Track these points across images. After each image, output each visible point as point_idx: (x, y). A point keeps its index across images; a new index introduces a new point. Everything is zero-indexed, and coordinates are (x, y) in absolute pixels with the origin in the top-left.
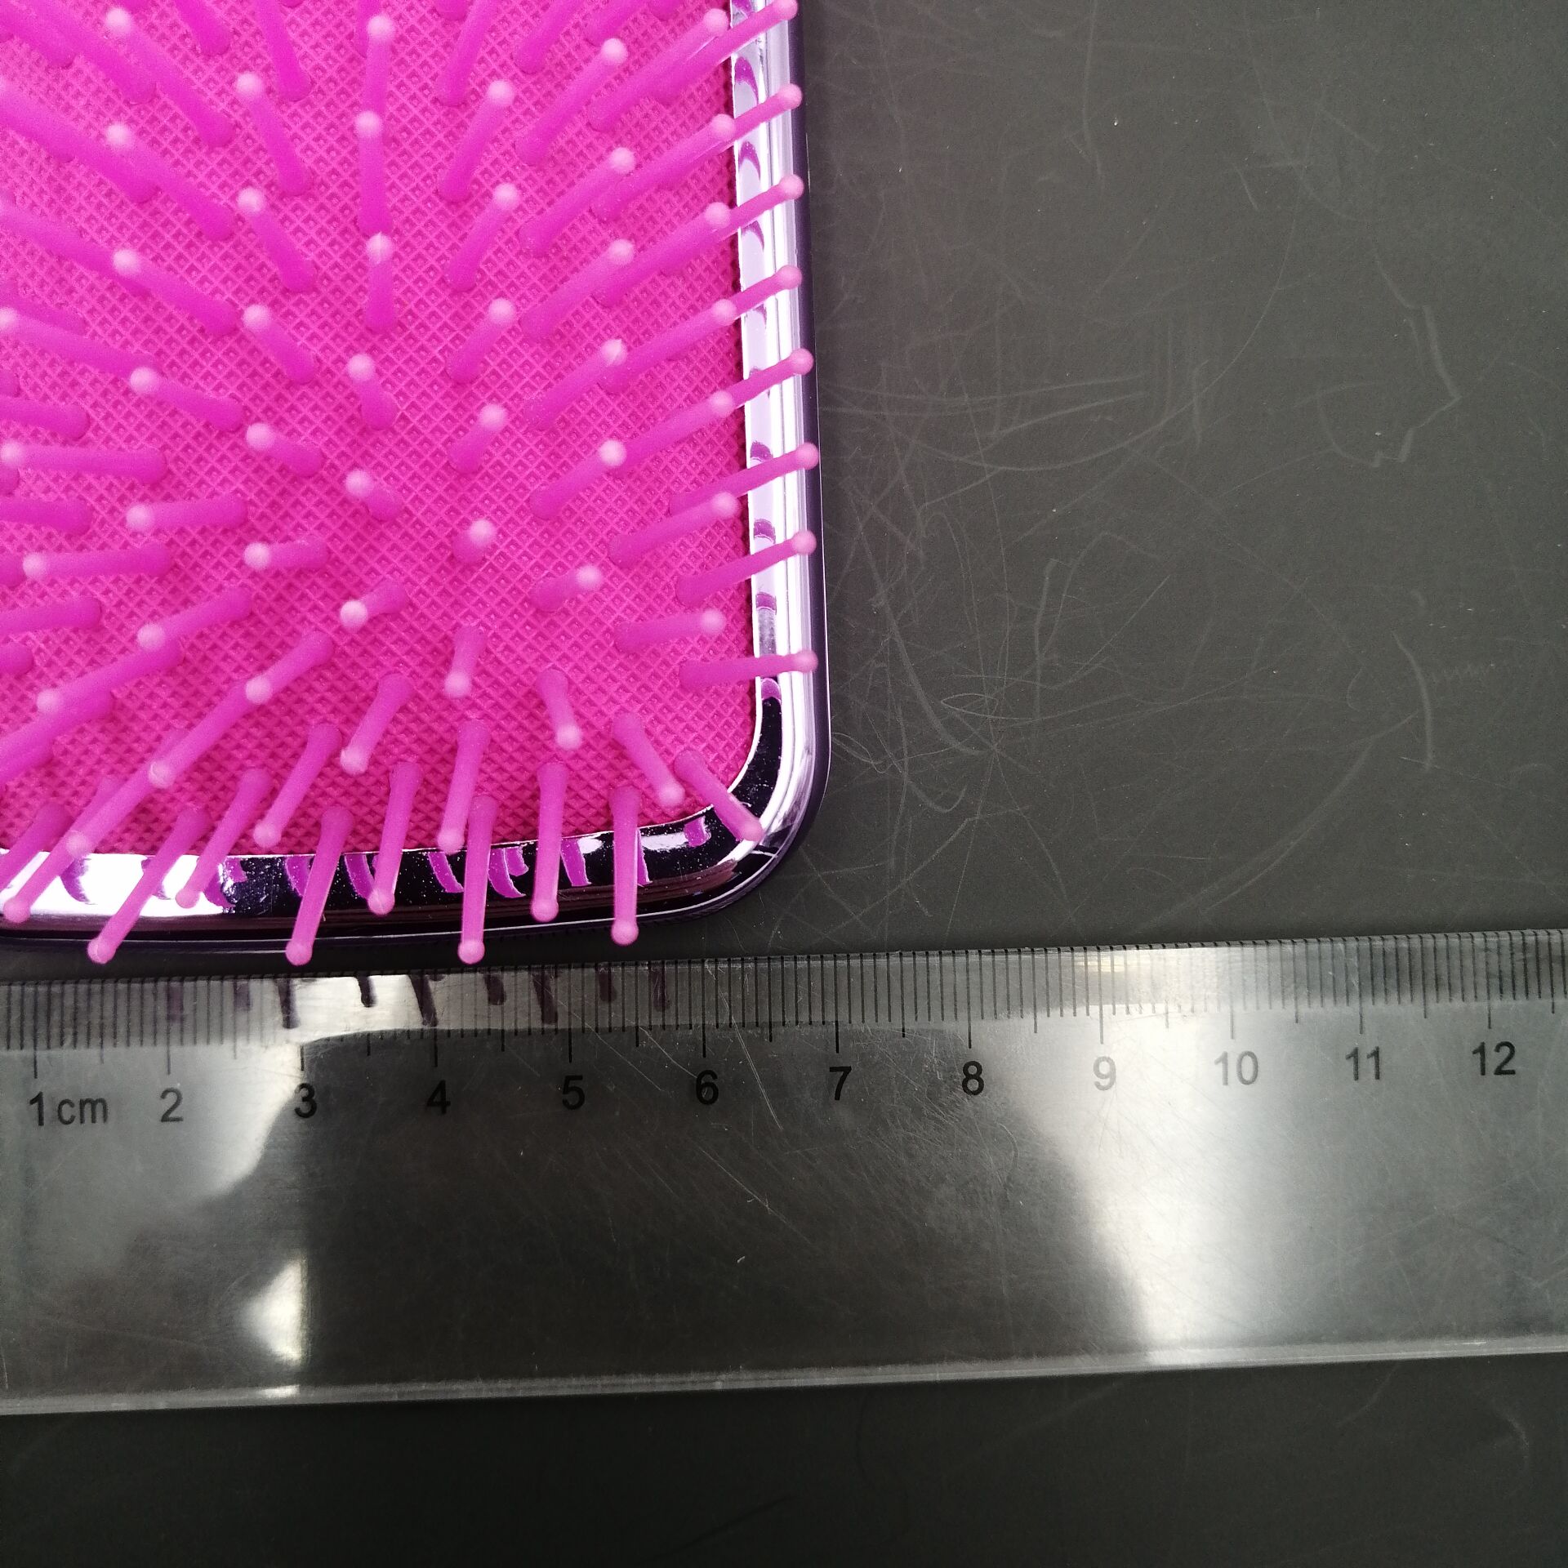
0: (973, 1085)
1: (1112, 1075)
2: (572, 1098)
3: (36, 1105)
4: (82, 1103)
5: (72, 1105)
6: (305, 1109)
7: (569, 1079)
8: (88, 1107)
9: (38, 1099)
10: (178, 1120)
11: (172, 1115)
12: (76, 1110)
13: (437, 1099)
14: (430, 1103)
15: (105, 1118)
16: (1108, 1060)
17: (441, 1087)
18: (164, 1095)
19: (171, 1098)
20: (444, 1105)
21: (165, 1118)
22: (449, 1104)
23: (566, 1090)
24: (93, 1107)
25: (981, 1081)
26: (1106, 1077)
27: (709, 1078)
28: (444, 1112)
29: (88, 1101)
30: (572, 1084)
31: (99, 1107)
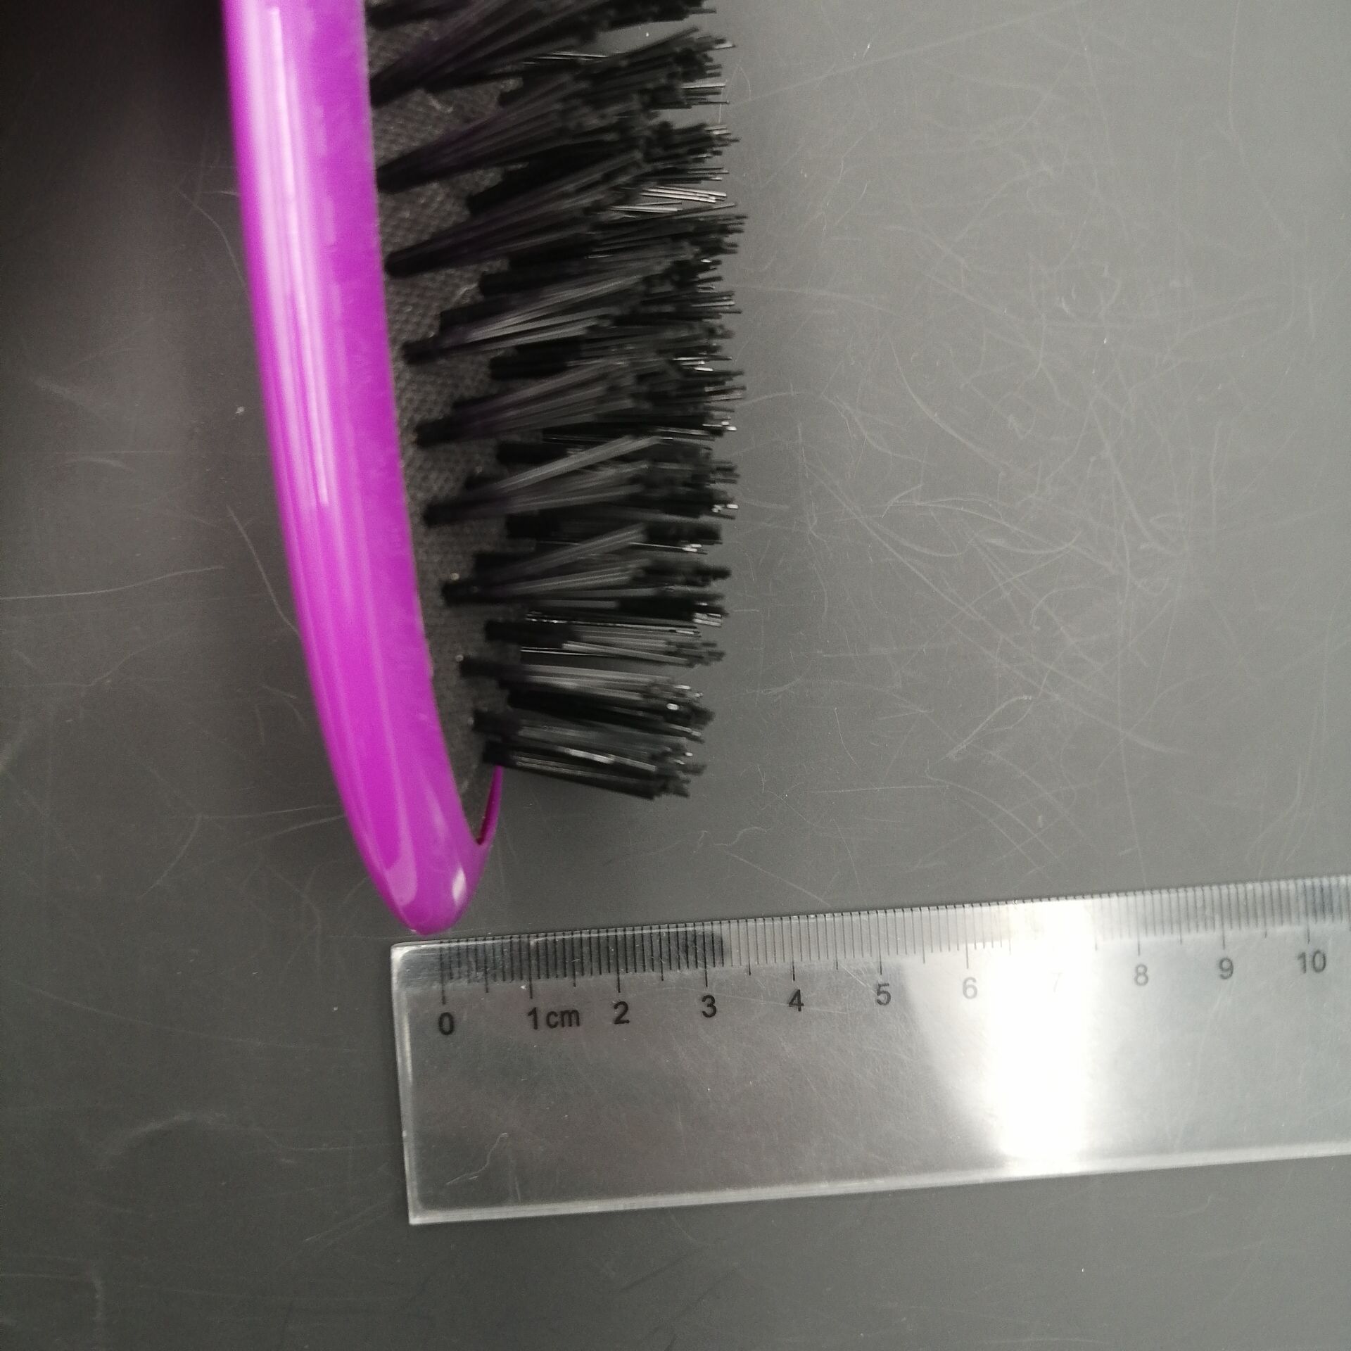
0: (1141, 979)
1: (1231, 968)
2: (882, 998)
3: (532, 1017)
4: (563, 1013)
5: (556, 1015)
6: (709, 1010)
7: (880, 986)
8: (566, 1018)
9: (534, 1012)
10: (628, 1022)
11: (624, 1018)
12: (557, 1019)
13: (796, 1001)
14: (791, 1004)
15: (578, 1024)
16: (1229, 960)
17: (798, 994)
18: (616, 1007)
19: (621, 1008)
20: (800, 1005)
21: (619, 1021)
22: (803, 1005)
23: (879, 993)
24: (570, 1017)
25: (1147, 979)
26: (1227, 970)
27: (970, 983)
28: (800, 1010)
29: (567, 1012)
30: (883, 988)
31: (574, 1017)
